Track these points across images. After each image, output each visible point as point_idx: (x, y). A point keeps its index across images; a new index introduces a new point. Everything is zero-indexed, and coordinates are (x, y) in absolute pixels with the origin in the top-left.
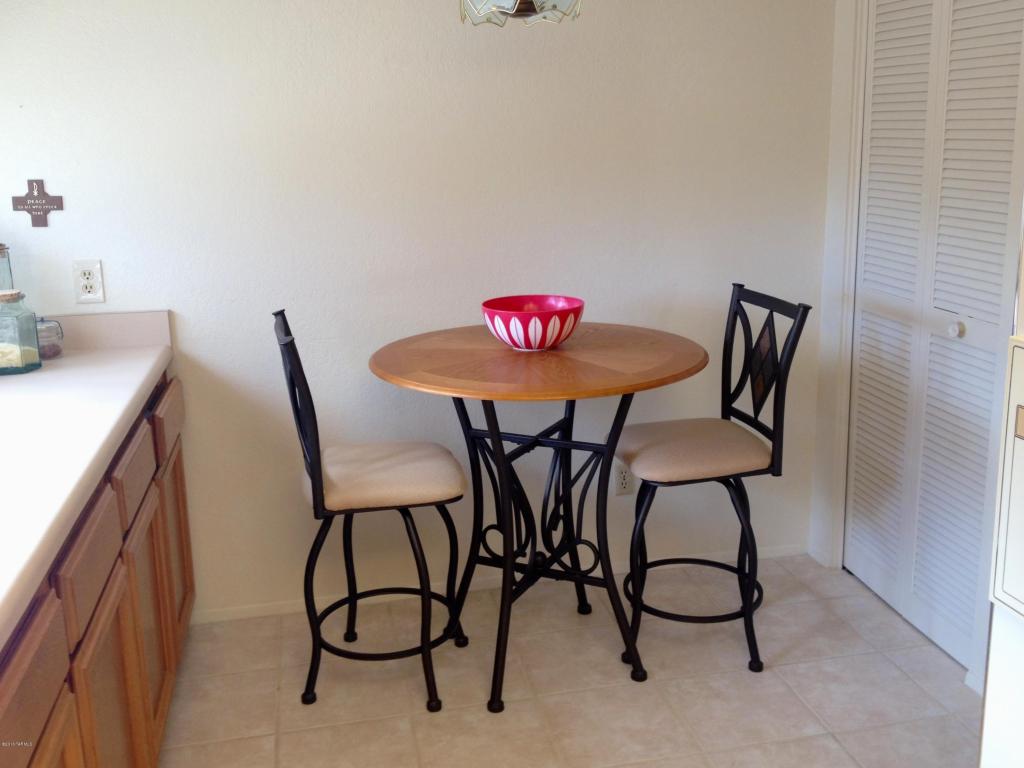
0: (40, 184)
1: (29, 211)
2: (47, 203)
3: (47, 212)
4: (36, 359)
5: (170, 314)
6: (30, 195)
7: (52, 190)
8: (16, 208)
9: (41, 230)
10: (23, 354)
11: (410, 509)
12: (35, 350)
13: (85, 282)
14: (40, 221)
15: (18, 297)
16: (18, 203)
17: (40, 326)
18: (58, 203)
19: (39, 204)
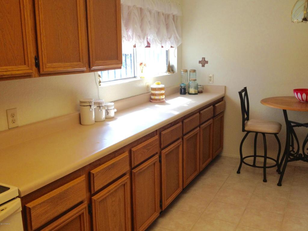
0: (204, 58)
1: (202, 64)
2: (205, 62)
3: (205, 64)
4: (197, 93)
5: (225, 87)
6: (202, 61)
7: (206, 60)
8: (199, 63)
9: (203, 68)
10: (195, 91)
11: (265, 134)
12: (197, 91)
13: (209, 79)
14: (203, 66)
15: (195, 80)
16: (200, 62)
17: (199, 87)
18: (207, 62)
19: (204, 62)
